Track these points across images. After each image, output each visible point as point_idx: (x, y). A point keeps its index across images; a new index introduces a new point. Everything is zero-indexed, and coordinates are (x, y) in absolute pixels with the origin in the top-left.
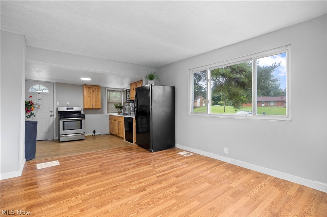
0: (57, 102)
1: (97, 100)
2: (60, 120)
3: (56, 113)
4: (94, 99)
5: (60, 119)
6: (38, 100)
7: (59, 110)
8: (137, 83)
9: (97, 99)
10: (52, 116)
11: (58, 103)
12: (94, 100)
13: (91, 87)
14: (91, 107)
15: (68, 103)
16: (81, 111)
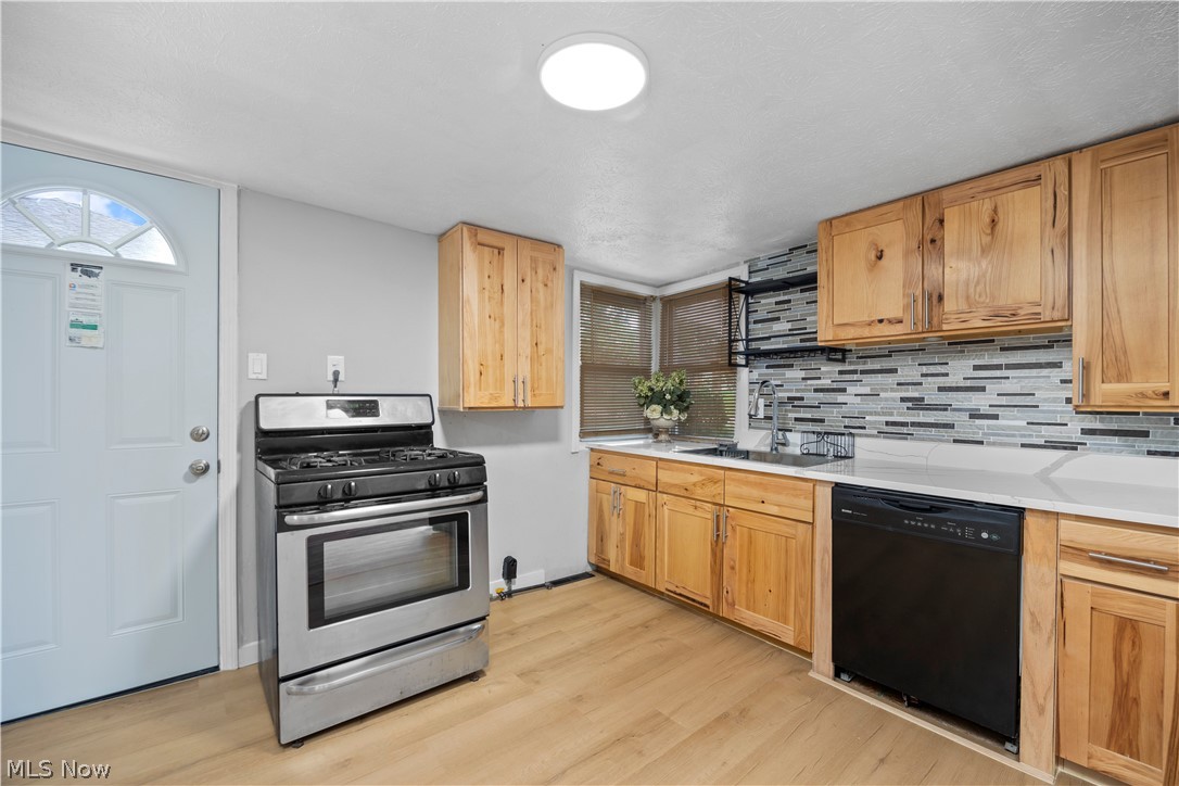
0: (252, 356)
1: (542, 348)
2: (282, 527)
3: (240, 448)
4: (526, 334)
5: (280, 518)
6: (75, 325)
7: (265, 425)
8: (947, 195)
9: (543, 338)
10: (207, 468)
11: (258, 365)
12: (526, 348)
13: (508, 244)
14: (507, 401)
15: (336, 361)
16: (428, 427)
